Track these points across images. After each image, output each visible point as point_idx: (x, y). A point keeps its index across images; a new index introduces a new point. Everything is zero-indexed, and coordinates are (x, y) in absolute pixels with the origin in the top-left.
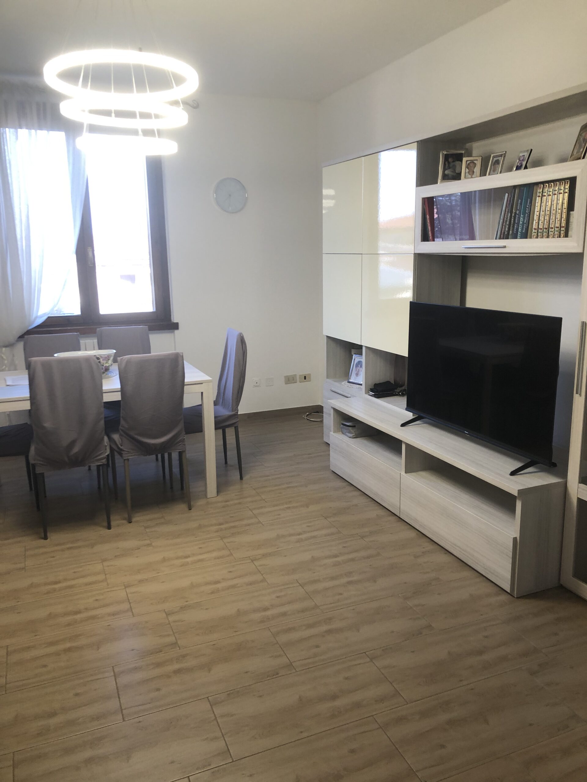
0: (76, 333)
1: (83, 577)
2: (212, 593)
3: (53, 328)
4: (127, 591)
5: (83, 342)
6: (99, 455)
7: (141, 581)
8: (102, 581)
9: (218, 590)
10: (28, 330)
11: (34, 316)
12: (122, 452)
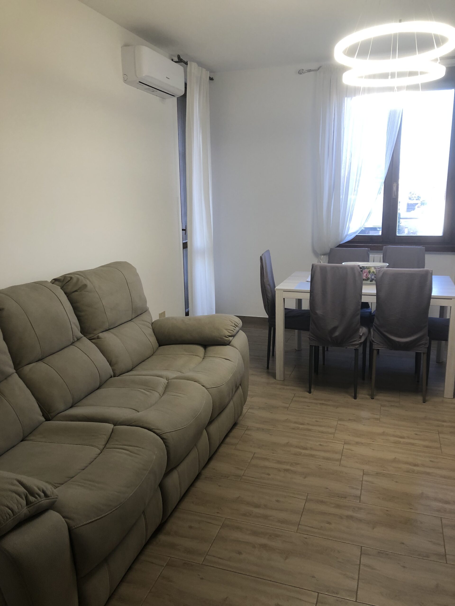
0: (367, 249)
1: (320, 426)
2: (408, 472)
3: (357, 244)
4: (344, 446)
5: (371, 256)
6: (355, 341)
7: (357, 443)
8: (330, 434)
9: (413, 471)
10: (340, 244)
11: (345, 234)
12: (373, 343)
